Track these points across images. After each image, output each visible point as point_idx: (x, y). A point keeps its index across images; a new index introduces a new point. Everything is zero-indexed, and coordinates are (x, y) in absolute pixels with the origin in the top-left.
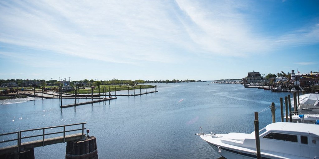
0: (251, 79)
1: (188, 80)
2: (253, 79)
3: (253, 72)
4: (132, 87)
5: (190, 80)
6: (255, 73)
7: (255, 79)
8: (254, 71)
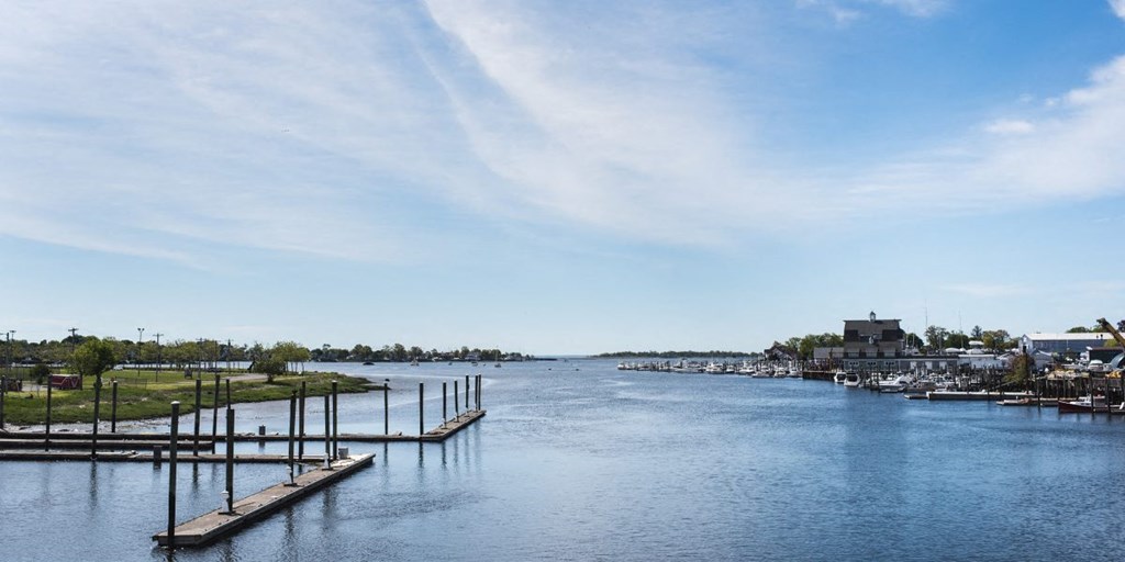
0: (862, 355)
1: (466, 351)
2: (872, 352)
3: (867, 318)
4: (270, 381)
5: (477, 351)
6: (880, 322)
7: (880, 355)
8: (872, 314)
